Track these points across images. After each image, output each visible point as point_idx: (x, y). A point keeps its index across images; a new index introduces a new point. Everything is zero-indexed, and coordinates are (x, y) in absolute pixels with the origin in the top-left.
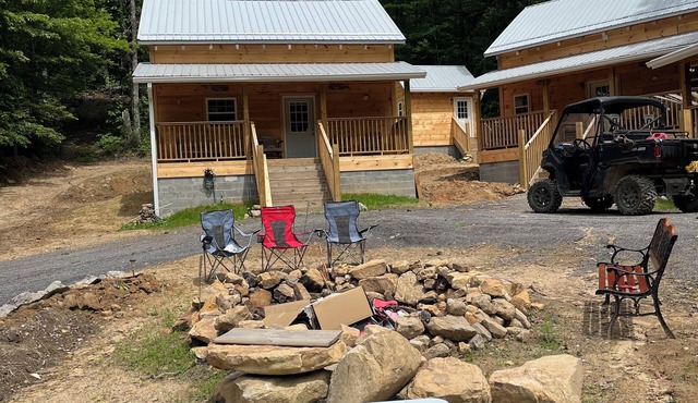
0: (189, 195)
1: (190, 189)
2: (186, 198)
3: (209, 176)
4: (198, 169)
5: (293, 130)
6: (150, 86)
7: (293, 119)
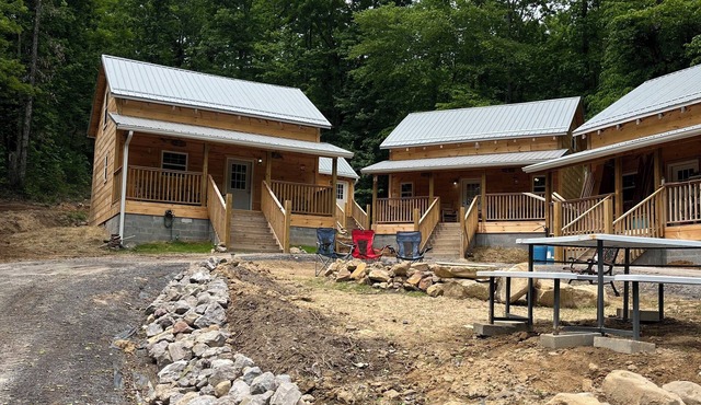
0: (149, 231)
1: (150, 225)
2: (146, 233)
3: (169, 215)
4: (159, 209)
5: (233, 187)
6: (131, 133)
7: (233, 178)
